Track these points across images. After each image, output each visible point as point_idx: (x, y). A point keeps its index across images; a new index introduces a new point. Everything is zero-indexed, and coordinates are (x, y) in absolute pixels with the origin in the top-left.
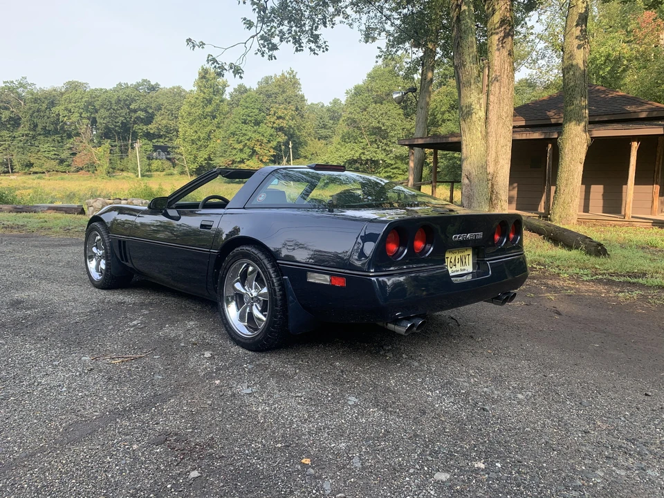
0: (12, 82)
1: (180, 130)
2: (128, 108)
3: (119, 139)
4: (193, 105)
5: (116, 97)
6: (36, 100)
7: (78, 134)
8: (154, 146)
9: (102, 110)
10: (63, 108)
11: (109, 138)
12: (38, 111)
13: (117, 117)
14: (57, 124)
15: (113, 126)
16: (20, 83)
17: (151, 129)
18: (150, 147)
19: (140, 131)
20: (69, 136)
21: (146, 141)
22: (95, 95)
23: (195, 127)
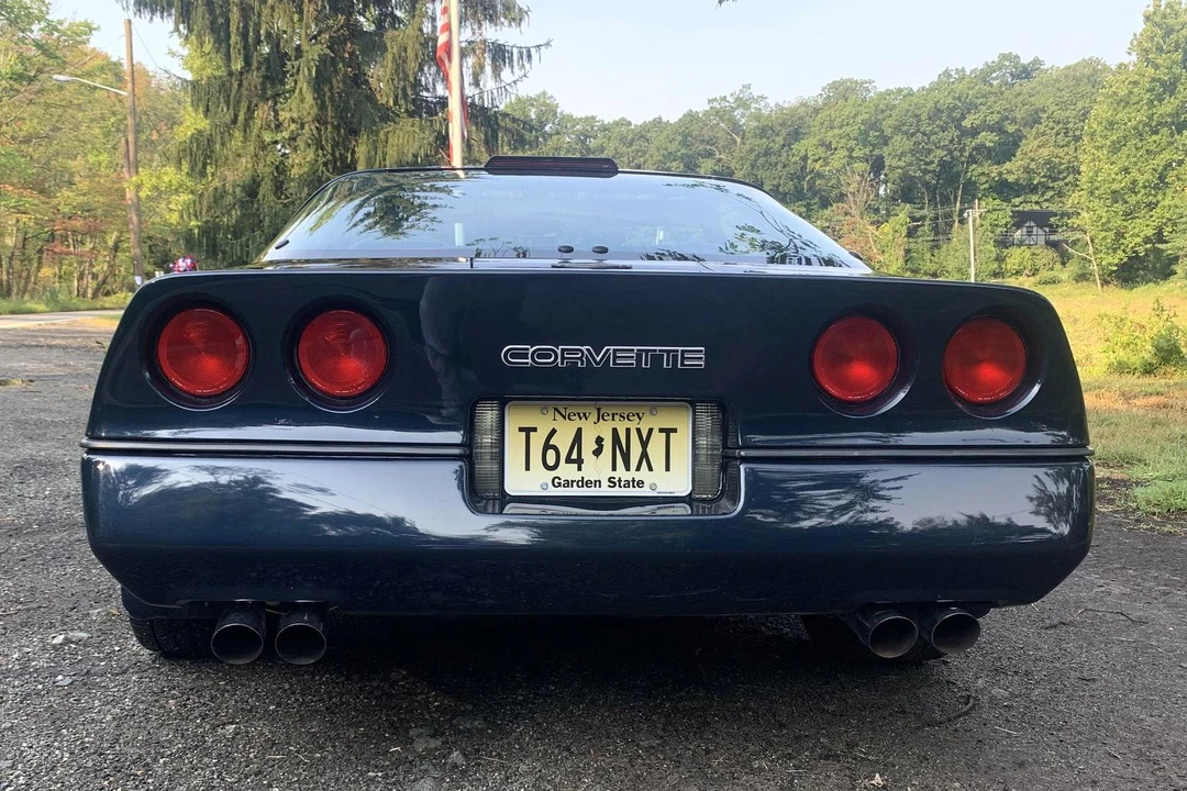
0: (724, 99)
1: (1083, 168)
2: (959, 127)
3: (932, 200)
4: (1125, 102)
5: (931, 104)
6: (764, 131)
7: (841, 197)
8: (1015, 214)
9: (898, 138)
10: (815, 141)
11: (911, 201)
12: (767, 153)
13: (930, 151)
14: (800, 178)
15: (918, 174)
16: (738, 99)
17: (1010, 172)
18: (1004, 215)
19: (984, 179)
20: (825, 204)
21: (997, 202)
22: (884, 104)
23: (1122, 159)
